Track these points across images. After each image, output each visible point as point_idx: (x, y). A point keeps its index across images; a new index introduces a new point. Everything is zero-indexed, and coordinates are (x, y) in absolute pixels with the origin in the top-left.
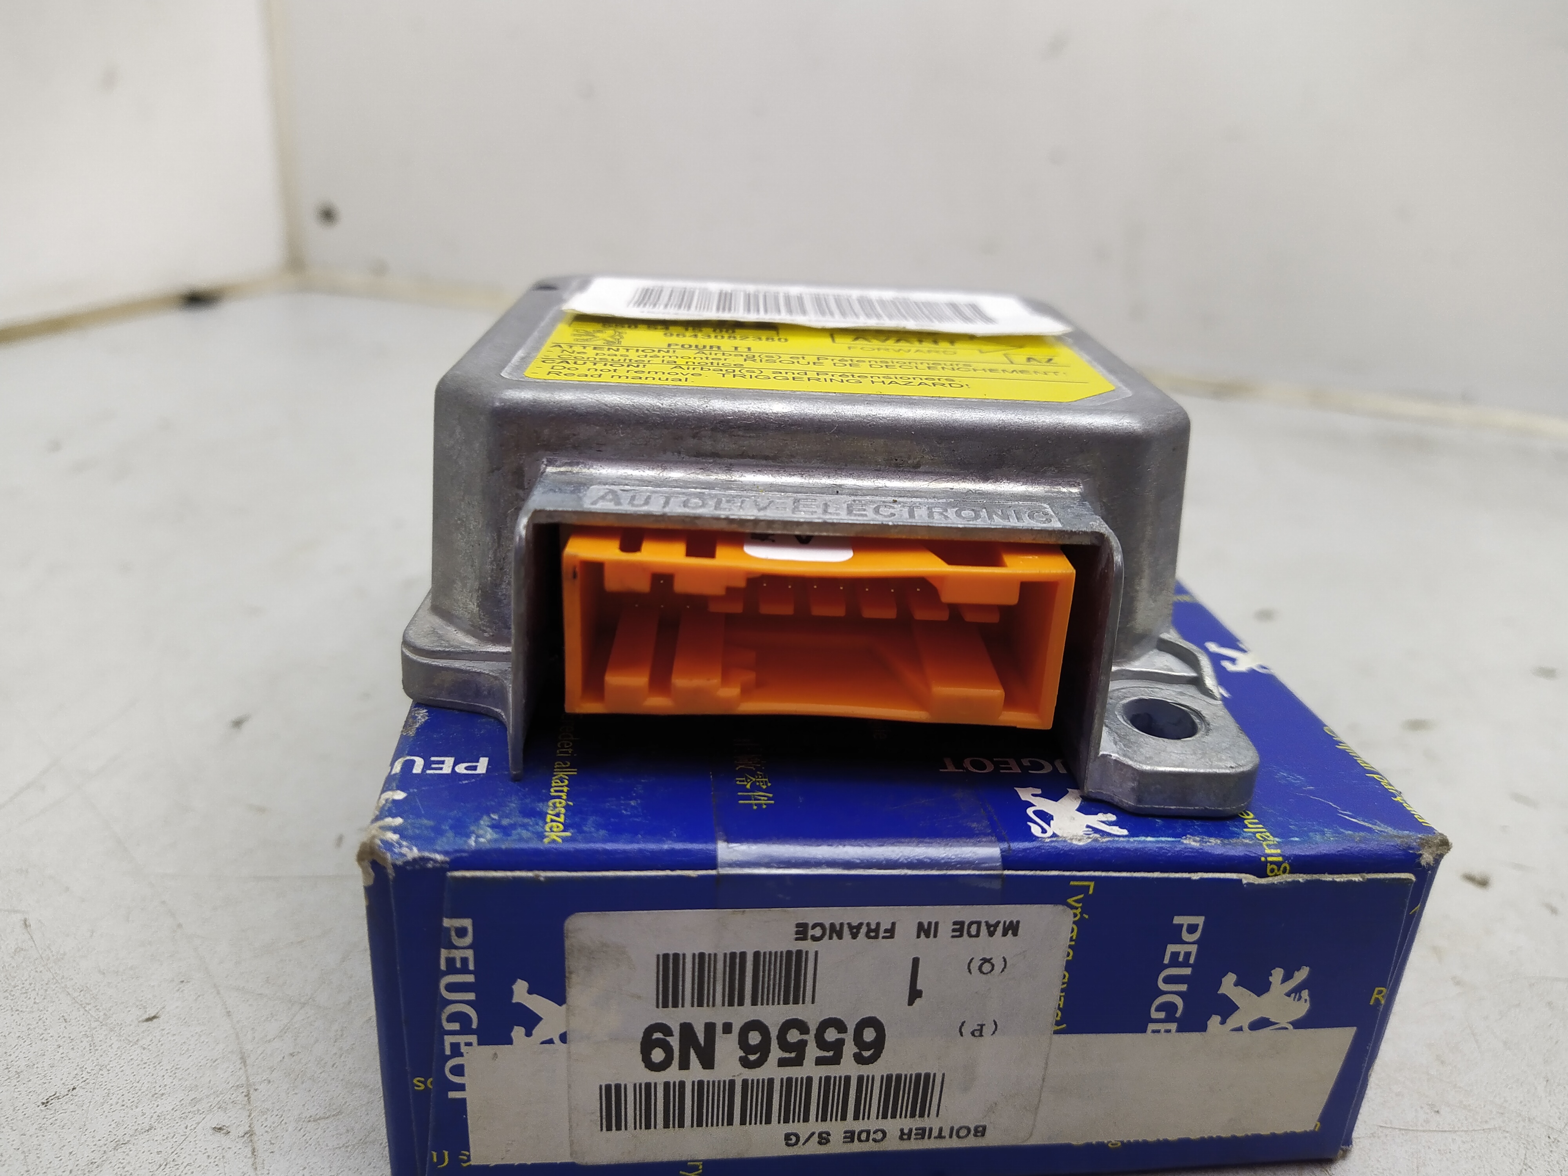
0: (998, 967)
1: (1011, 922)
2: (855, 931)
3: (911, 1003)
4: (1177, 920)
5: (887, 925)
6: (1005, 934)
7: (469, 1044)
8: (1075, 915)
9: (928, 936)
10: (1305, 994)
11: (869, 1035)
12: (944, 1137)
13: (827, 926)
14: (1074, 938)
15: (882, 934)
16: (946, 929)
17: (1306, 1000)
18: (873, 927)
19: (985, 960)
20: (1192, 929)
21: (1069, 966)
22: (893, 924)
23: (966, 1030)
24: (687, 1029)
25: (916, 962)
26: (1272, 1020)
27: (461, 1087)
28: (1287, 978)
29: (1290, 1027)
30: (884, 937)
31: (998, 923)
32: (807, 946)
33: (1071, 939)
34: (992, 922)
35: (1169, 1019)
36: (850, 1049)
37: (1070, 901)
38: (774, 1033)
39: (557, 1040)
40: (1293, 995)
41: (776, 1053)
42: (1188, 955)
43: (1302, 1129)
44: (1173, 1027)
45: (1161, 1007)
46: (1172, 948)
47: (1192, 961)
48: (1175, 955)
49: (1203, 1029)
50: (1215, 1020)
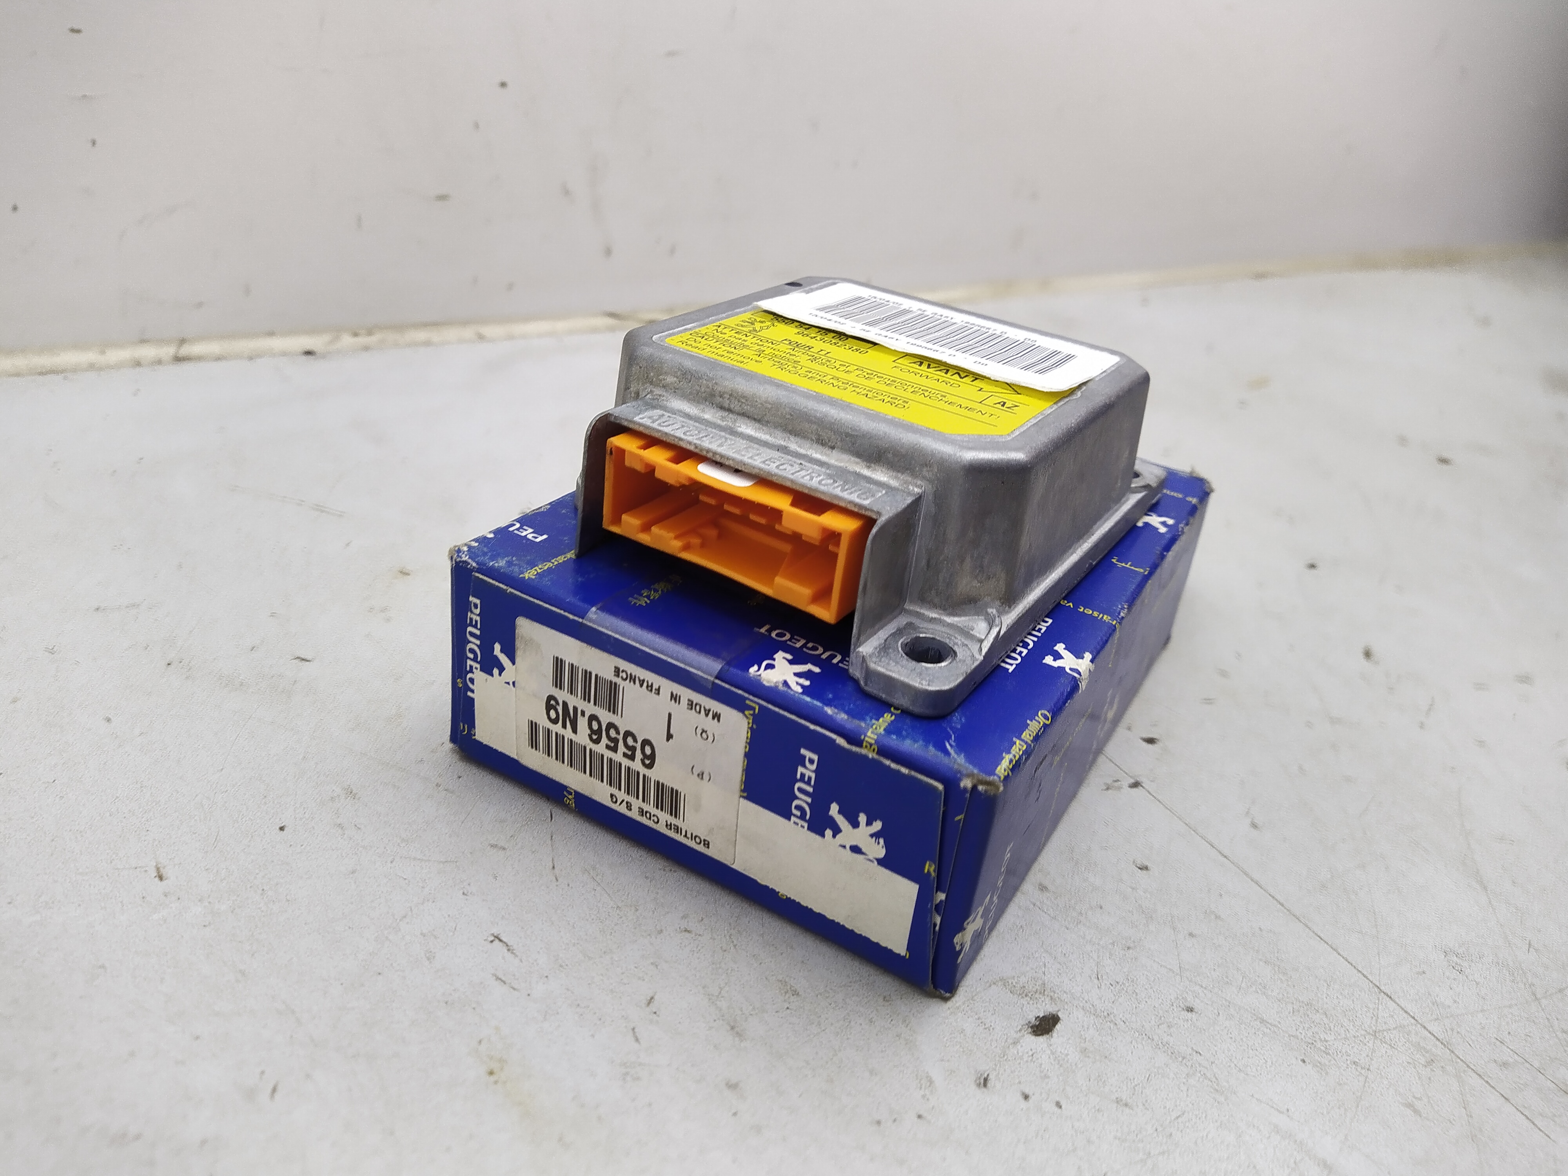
0: (710, 739)
1: (716, 713)
2: (642, 683)
3: (668, 740)
4: (803, 751)
5: (655, 686)
6: (713, 718)
7: (476, 668)
8: (749, 723)
9: (676, 701)
10: (882, 841)
11: (648, 750)
12: (688, 838)
13: (629, 674)
14: (749, 737)
15: (654, 690)
16: (684, 702)
17: (883, 847)
18: (650, 684)
19: (703, 731)
20: (811, 761)
21: (746, 755)
22: (659, 687)
23: (696, 772)
24: (565, 704)
25: (670, 715)
26: (864, 850)
27: (473, 691)
28: (869, 823)
29: (876, 863)
30: (655, 693)
31: (709, 710)
32: (618, 681)
33: (747, 738)
34: (707, 708)
35: (802, 817)
36: (639, 755)
37: (747, 712)
38: (604, 728)
39: (511, 683)
40: (874, 838)
41: (604, 740)
42: (810, 778)
43: (897, 951)
44: (806, 825)
45: (798, 807)
46: (800, 770)
47: (812, 783)
48: (803, 775)
49: (823, 835)
50: (829, 833)
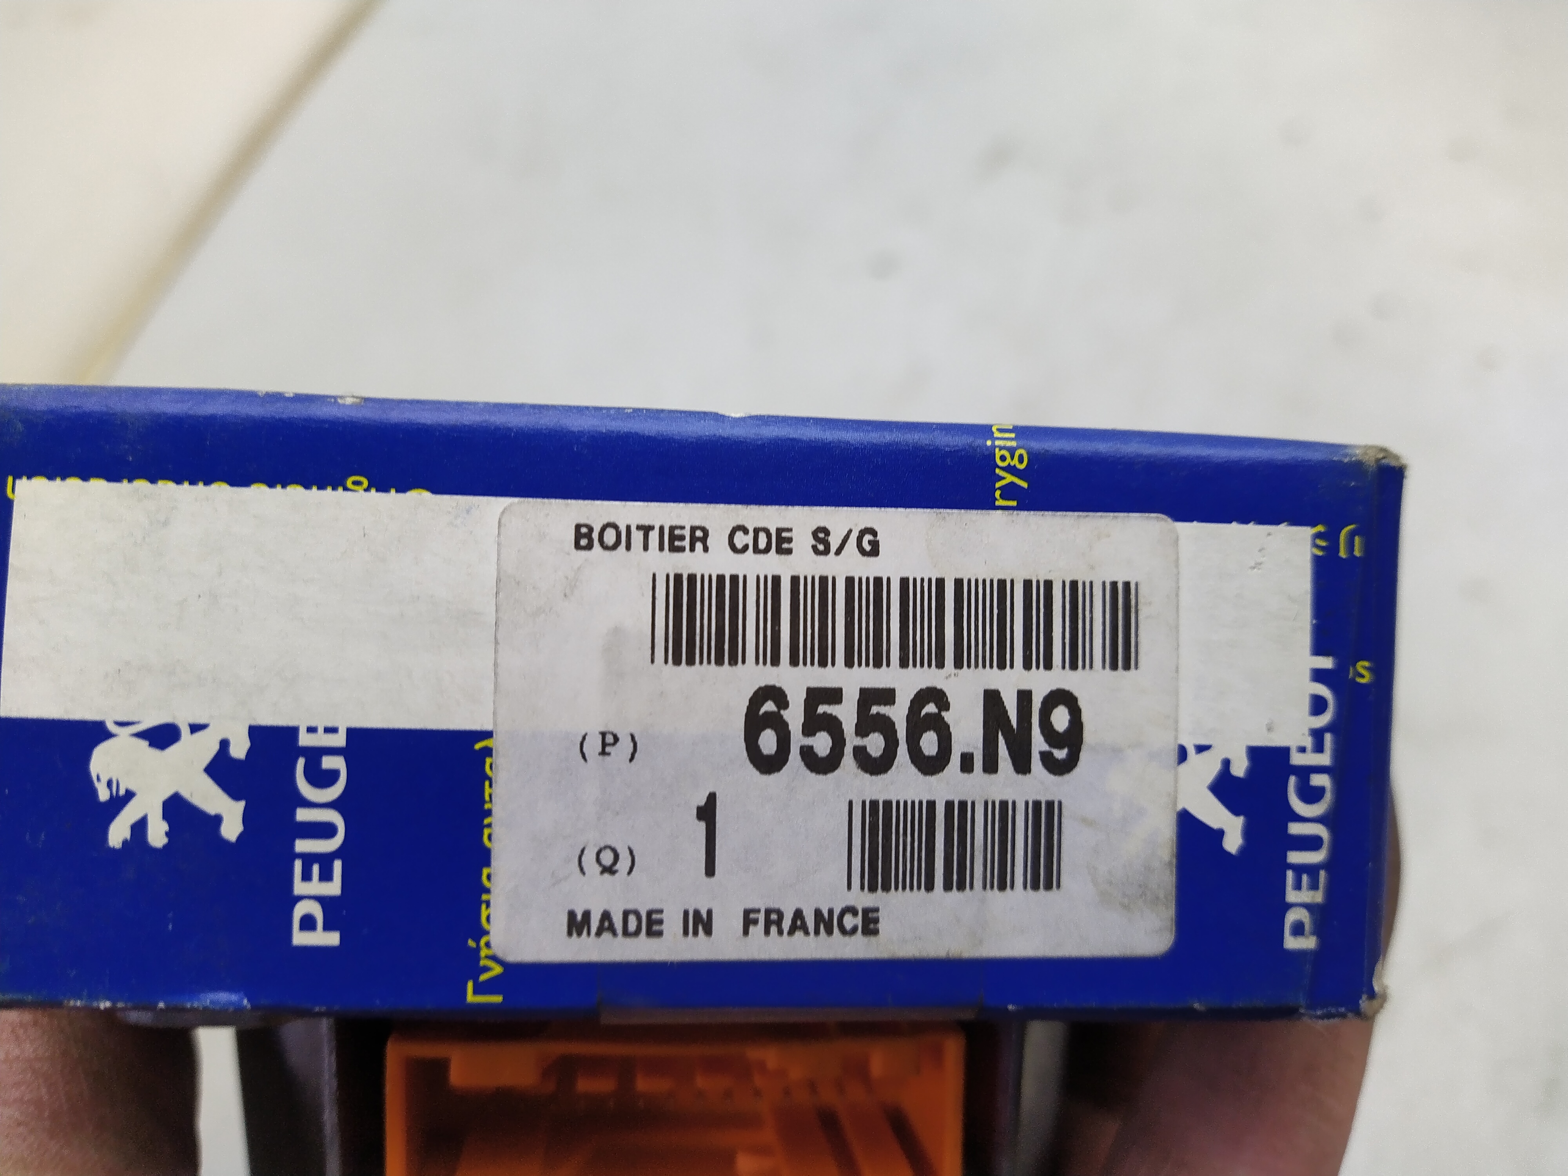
0: (589, 859)
1: (579, 934)
2: (798, 922)
3: (712, 798)
4: (333, 939)
5: (757, 930)
6: (587, 915)
7: (1302, 750)
8: (488, 945)
9: (697, 913)
10: (104, 795)
11: (768, 741)
12: (639, 528)
13: (836, 930)
14: (484, 906)
15: (761, 917)
16: (672, 924)
17: (98, 779)
18: (774, 929)
19: (609, 870)
20: (308, 923)
21: (484, 857)
22: (746, 932)
23: (625, 745)
24: (1022, 766)
25: (710, 870)
26: (144, 744)
27: (1319, 675)
28: (140, 827)
29: (111, 727)
30: (758, 911)
31: (599, 933)
32: (863, 899)
33: (488, 904)
34: (606, 936)
35: (314, 755)
36: (794, 716)
37: (498, 970)
38: (902, 750)
39: (1191, 751)
40: (122, 792)
41: (898, 713)
42: (307, 876)
43: (39, 483)
44: (305, 740)
45: (331, 778)
46: (334, 888)
47: (298, 865)
48: (326, 876)
49: (255, 732)
50: (239, 749)
